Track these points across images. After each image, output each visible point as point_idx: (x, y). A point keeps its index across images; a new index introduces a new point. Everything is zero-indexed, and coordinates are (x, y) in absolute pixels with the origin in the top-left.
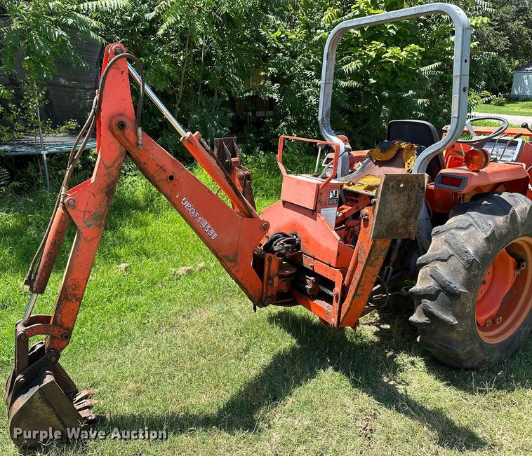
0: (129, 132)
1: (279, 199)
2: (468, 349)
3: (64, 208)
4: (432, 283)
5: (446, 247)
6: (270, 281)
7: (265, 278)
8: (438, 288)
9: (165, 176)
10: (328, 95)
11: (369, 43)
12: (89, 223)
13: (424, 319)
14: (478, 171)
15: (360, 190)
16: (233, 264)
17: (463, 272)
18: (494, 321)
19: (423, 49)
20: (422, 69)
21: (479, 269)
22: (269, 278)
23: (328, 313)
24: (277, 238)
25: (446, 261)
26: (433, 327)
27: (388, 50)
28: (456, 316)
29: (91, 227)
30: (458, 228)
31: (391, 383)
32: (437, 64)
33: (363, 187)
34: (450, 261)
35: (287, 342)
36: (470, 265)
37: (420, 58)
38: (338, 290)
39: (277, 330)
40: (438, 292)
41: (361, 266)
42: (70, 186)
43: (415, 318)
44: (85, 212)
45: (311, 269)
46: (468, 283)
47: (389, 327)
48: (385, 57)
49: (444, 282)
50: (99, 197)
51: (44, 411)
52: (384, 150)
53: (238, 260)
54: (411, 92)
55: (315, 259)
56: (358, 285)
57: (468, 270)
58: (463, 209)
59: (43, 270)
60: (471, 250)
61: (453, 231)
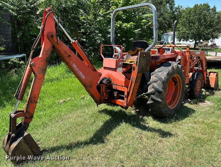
0: (55, 38)
1: (102, 66)
2: (165, 110)
3: (31, 66)
4: (153, 89)
5: (156, 78)
6: (103, 94)
7: (101, 93)
8: (155, 91)
9: (67, 55)
10: (113, 33)
11: (117, 22)
12: (40, 72)
13: (152, 102)
14: (162, 55)
15: (128, 63)
16: (90, 88)
17: (162, 85)
18: (171, 102)
19: (135, 24)
20: (135, 31)
21: (166, 84)
22: (102, 93)
23: (123, 103)
24: (104, 79)
25: (156, 82)
26: (155, 104)
27: (124, 24)
28: (161, 99)
29: (41, 74)
30: (159, 72)
31: (144, 124)
32: (140, 29)
33: (129, 62)
34: (157, 82)
35: (108, 117)
36: (163, 83)
37: (134, 27)
38: (126, 94)
39: (103, 115)
40: (155, 92)
41: (133, 84)
42: (33, 58)
43: (148, 102)
44: (38, 68)
45: (116, 89)
46: (164, 88)
47: (138, 110)
48: (123, 27)
49: (157, 88)
50: (43, 62)
51: (25, 147)
52: (133, 51)
53: (92, 87)
54: (132, 39)
55: (117, 85)
56: (133, 90)
57: (163, 84)
58: (159, 67)
59: (22, 91)
60: (163, 78)
61: (157, 73)
